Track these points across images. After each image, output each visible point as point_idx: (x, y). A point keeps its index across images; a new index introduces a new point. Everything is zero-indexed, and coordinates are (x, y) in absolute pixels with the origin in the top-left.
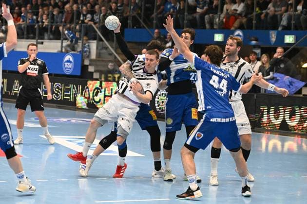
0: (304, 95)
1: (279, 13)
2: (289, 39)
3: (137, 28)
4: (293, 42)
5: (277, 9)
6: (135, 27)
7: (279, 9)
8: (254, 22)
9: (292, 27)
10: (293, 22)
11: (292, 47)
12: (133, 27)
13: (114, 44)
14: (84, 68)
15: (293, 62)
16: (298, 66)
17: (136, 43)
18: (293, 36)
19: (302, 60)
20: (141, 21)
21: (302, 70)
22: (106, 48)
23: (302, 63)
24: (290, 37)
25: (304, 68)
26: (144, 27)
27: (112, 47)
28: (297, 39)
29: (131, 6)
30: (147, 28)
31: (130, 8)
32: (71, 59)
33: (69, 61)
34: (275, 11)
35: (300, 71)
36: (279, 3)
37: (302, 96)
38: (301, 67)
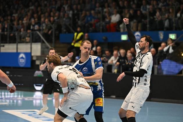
2: (172, 37)
3: (68, 33)
4: (175, 39)
8: (148, 26)
9: (174, 28)
10: (174, 25)
13: (53, 45)
14: (33, 62)
16: (179, 55)
18: (175, 34)
21: (182, 57)
28: (177, 36)
32: (24, 56)
33: (22, 58)
37: (182, 75)
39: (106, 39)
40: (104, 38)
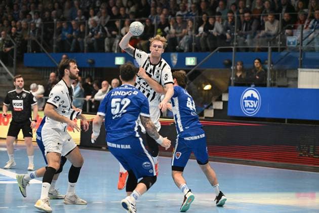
0: (206, 117)
1: (180, 35)
2: (190, 61)
3: (37, 52)
4: (194, 64)
5: (177, 31)
6: (35, 52)
7: (180, 31)
9: (193, 49)
10: (194, 44)
11: (193, 69)
12: (33, 51)
13: (13, 70)
15: (195, 84)
16: (199, 88)
17: (36, 68)
18: (194, 58)
19: (203, 82)
20: (41, 45)
21: (204, 92)
22: (6, 74)
23: (203, 85)
24: (191, 59)
25: (206, 90)
26: (44, 52)
27: (12, 73)
28: (198, 61)
29: (30, 29)
30: (46, 52)
31: (30, 32)
34: (176, 33)
35: (202, 94)
36: (179, 25)
37: (204, 118)
38: (203, 89)
39: (93, 63)
40: (90, 61)
